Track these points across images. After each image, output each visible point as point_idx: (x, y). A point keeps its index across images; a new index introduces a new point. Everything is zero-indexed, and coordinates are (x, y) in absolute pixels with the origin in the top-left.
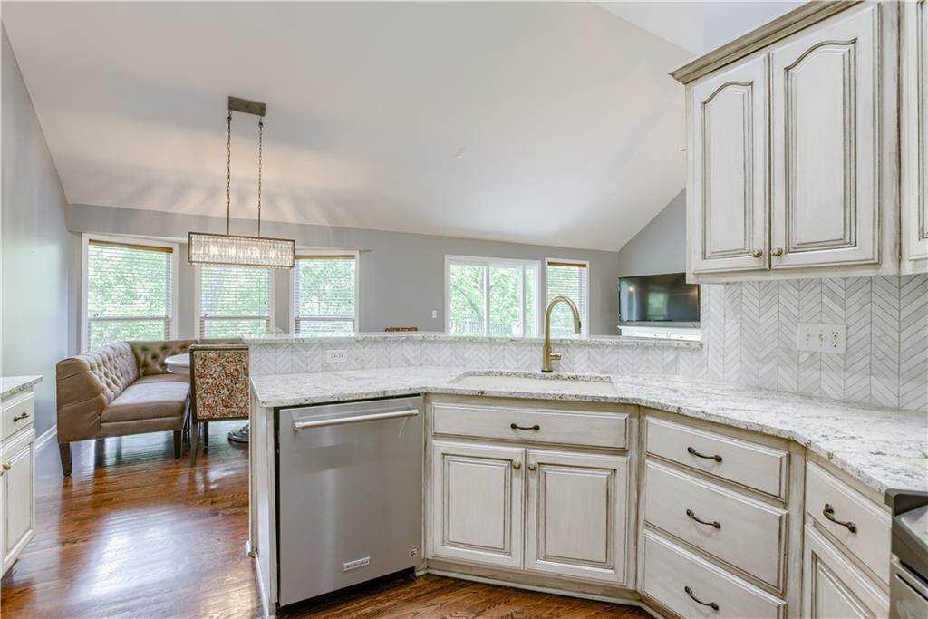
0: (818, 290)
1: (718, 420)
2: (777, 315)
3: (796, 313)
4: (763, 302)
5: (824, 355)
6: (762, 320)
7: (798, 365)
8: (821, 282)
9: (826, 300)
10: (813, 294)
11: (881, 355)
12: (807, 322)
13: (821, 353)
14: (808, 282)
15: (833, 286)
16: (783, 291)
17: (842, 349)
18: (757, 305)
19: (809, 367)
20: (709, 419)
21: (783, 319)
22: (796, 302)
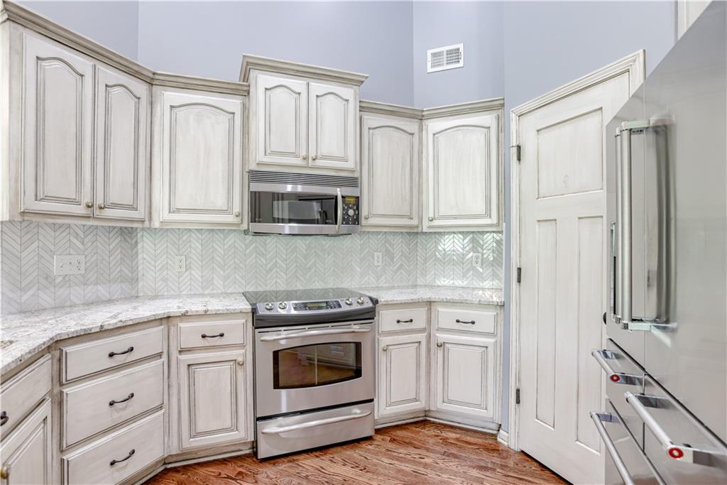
0: (67, 231)
1: (131, 323)
2: (37, 250)
3: (52, 247)
4: (24, 239)
5: (72, 277)
6: (24, 254)
7: (55, 287)
8: (69, 226)
9: (73, 239)
10: (64, 234)
11: (102, 272)
12: (60, 254)
13: (70, 275)
14: (61, 226)
15: (77, 230)
16: (41, 230)
17: (83, 272)
18: (19, 242)
19: (62, 286)
20: (125, 324)
21: (42, 253)
22: (52, 240)
